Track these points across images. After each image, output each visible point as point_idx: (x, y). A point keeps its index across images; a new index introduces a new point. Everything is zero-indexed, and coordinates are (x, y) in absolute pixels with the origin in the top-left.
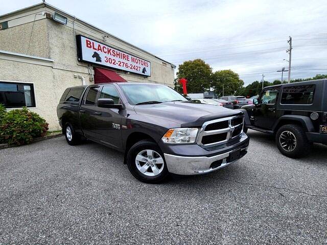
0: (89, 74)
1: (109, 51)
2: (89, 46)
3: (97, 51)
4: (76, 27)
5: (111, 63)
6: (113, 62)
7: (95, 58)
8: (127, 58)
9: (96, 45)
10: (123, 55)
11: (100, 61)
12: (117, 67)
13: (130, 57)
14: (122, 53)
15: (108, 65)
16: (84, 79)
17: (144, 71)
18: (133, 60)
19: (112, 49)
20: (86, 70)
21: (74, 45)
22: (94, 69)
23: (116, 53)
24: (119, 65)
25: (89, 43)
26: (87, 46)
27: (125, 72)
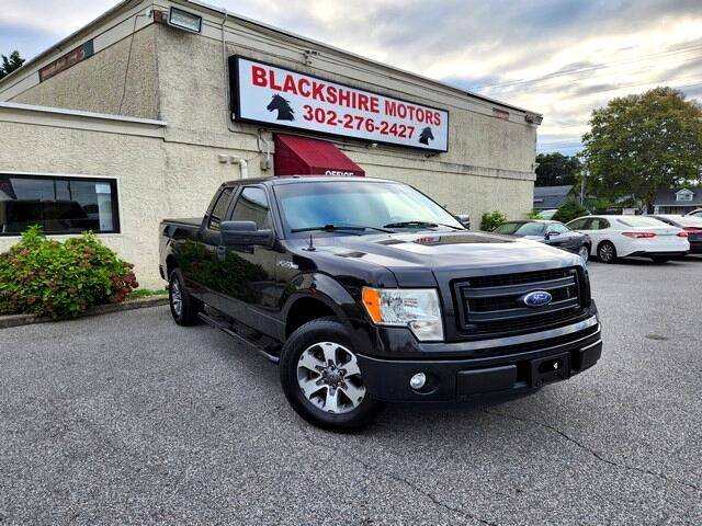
0: (260, 152)
1: (317, 91)
2: (260, 80)
3: (282, 94)
4: (228, 37)
5: (322, 121)
6: (328, 117)
7: (276, 111)
8: (372, 104)
9: (280, 77)
10: (361, 96)
11: (291, 118)
12: (339, 130)
13: (382, 100)
14: (358, 92)
15: (313, 126)
16: (244, 164)
17: (426, 136)
18: (390, 110)
19: (327, 84)
20: (251, 143)
21: (222, 81)
22: (275, 138)
23: (337, 94)
24: (347, 125)
25: (259, 73)
26: (256, 83)
27: (366, 143)
